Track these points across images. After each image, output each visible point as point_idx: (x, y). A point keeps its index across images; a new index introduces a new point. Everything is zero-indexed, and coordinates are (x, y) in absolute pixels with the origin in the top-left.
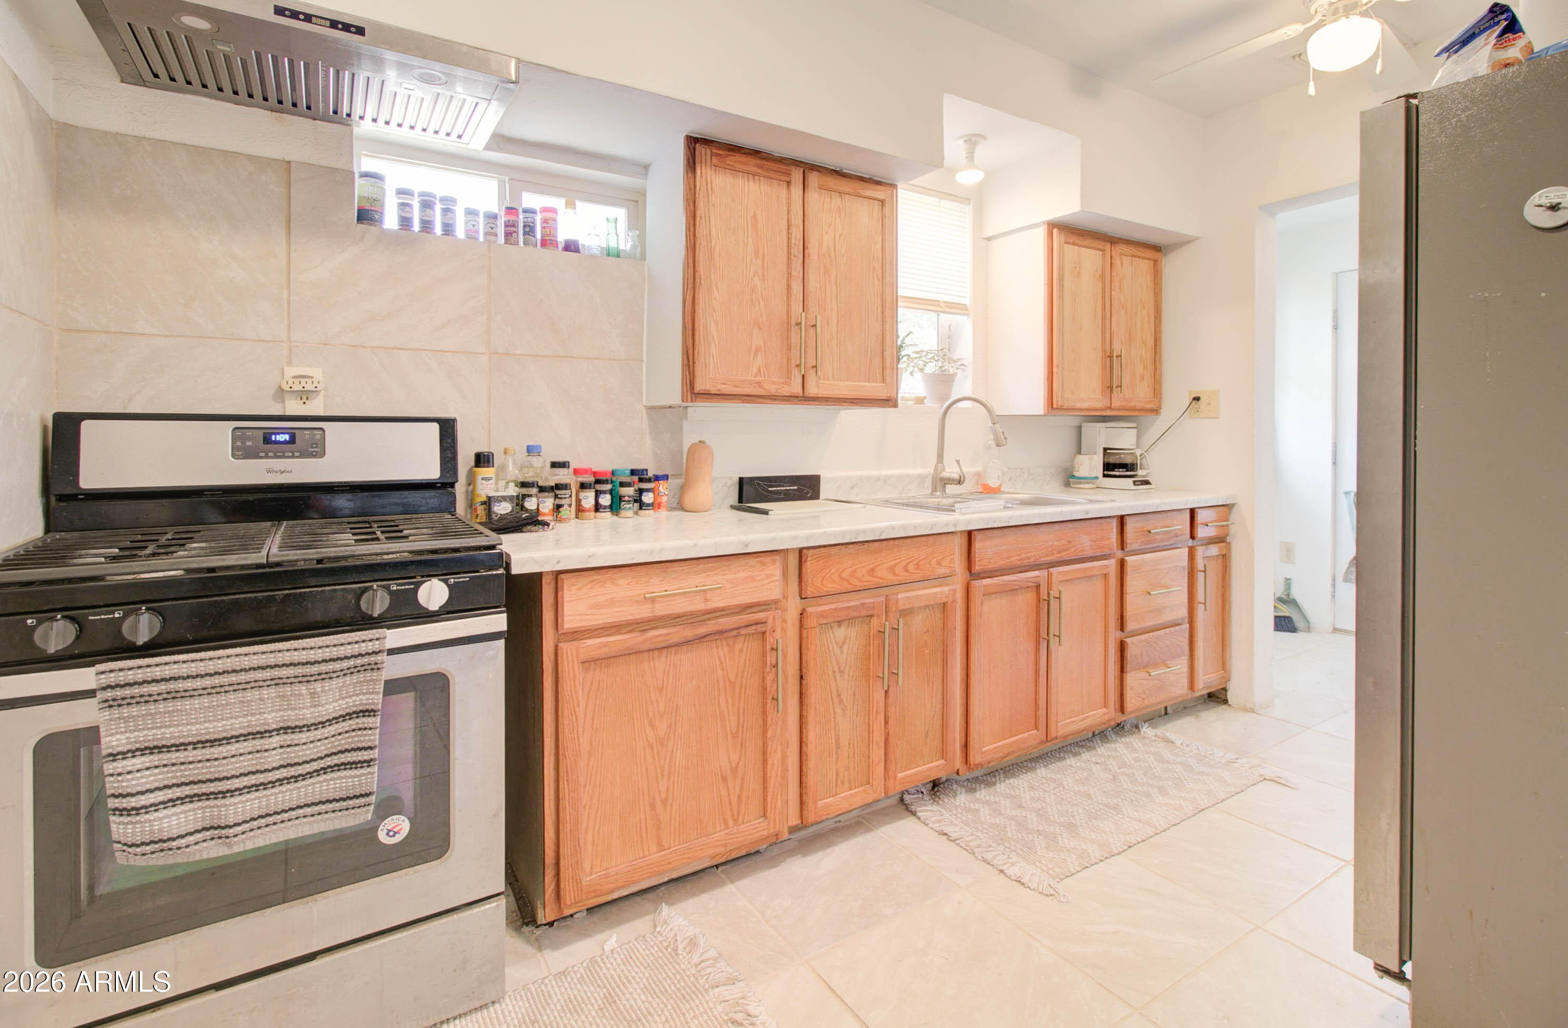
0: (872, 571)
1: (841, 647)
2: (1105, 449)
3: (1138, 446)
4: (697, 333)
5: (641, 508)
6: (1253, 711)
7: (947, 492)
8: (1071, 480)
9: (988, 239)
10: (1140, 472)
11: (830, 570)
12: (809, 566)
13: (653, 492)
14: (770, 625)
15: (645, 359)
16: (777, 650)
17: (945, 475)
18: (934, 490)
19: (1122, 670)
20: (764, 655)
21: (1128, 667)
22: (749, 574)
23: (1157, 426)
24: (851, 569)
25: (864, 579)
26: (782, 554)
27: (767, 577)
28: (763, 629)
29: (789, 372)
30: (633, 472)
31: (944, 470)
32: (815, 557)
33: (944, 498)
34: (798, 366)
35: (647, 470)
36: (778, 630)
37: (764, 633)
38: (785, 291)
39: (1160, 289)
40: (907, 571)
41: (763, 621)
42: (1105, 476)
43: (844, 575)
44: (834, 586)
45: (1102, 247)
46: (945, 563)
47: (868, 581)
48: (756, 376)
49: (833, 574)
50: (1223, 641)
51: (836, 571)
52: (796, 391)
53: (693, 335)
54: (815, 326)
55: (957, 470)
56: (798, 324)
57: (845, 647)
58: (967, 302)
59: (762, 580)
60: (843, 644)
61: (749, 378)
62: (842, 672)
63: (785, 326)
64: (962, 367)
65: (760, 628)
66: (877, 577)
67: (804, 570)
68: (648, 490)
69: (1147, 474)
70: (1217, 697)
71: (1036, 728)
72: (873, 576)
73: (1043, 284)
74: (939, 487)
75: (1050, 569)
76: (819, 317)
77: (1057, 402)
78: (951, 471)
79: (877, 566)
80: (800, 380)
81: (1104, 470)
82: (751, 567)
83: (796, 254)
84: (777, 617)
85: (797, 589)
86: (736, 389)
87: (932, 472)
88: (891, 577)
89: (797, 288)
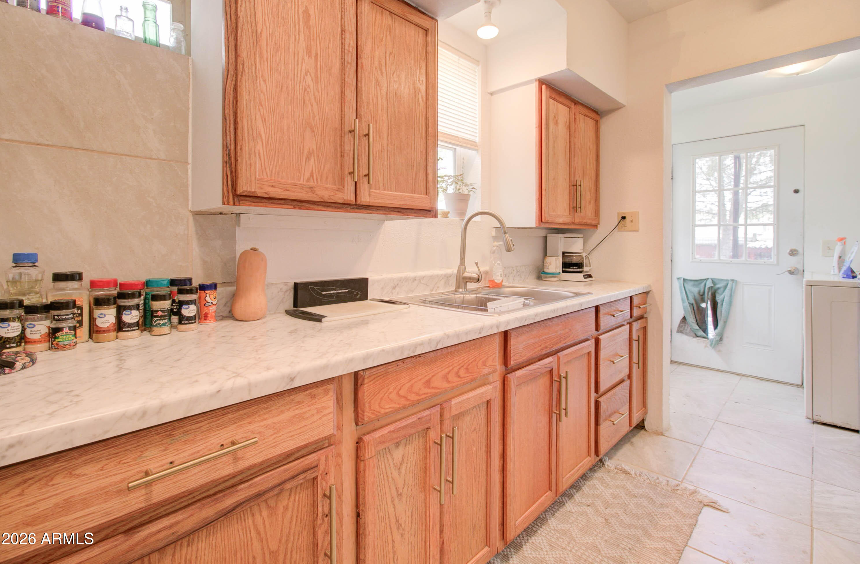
0: (428, 383)
1: (399, 469)
2: (564, 253)
3: (584, 250)
4: (239, 126)
5: (180, 323)
6: (662, 434)
7: (467, 288)
8: (543, 275)
9: (492, 94)
10: (585, 269)
11: (388, 389)
12: (366, 389)
13: (195, 304)
14: (322, 467)
15: (190, 161)
16: (330, 498)
17: (466, 274)
18: (458, 287)
19: (597, 423)
20: (315, 505)
21: (601, 420)
22: (297, 412)
23: (597, 236)
24: (409, 384)
25: (421, 393)
26: (336, 381)
27: (319, 411)
28: (314, 475)
29: (342, 179)
30: (173, 282)
31: (465, 271)
32: (372, 378)
33: (466, 294)
34: (351, 173)
35: (190, 280)
36: (332, 471)
37: (315, 479)
38: (338, 96)
39: (599, 141)
40: (459, 377)
41: (314, 464)
42: (563, 272)
43: (402, 393)
44: (393, 405)
45: (570, 105)
46: (489, 363)
47: (425, 394)
48: (308, 181)
49: (391, 393)
50: (644, 386)
51: (394, 389)
52: (349, 199)
53: (235, 129)
54: (368, 135)
55: (476, 270)
56: (352, 131)
57: (403, 470)
58: (477, 140)
59: (313, 415)
60: (401, 464)
61: (301, 182)
62: (400, 495)
63: (339, 133)
64: (473, 190)
65: (310, 475)
66: (433, 388)
67: (360, 395)
68: (188, 303)
69: (590, 270)
70: (641, 426)
71: (550, 489)
72: (429, 387)
73: (535, 127)
74: (462, 284)
75: (558, 354)
76: (371, 126)
77: (545, 217)
78: (471, 271)
79: (433, 376)
80: (353, 188)
81: (563, 268)
82: (299, 403)
83: (350, 61)
84: (330, 456)
85: (353, 415)
86: (287, 193)
87: (456, 271)
88: (446, 385)
89: (350, 95)
